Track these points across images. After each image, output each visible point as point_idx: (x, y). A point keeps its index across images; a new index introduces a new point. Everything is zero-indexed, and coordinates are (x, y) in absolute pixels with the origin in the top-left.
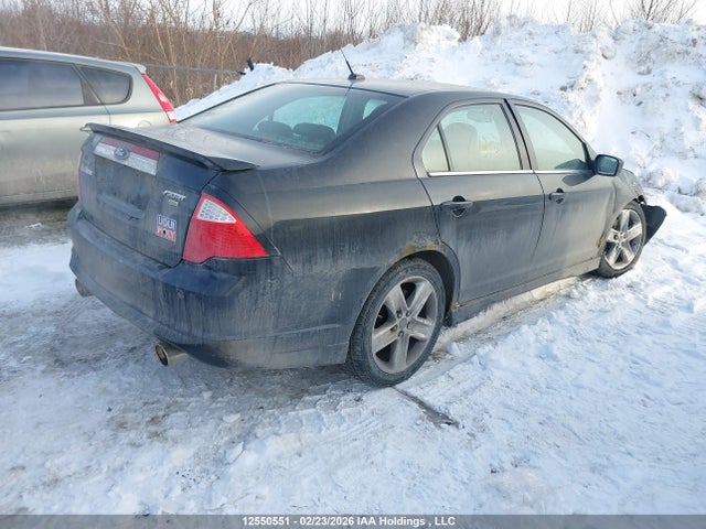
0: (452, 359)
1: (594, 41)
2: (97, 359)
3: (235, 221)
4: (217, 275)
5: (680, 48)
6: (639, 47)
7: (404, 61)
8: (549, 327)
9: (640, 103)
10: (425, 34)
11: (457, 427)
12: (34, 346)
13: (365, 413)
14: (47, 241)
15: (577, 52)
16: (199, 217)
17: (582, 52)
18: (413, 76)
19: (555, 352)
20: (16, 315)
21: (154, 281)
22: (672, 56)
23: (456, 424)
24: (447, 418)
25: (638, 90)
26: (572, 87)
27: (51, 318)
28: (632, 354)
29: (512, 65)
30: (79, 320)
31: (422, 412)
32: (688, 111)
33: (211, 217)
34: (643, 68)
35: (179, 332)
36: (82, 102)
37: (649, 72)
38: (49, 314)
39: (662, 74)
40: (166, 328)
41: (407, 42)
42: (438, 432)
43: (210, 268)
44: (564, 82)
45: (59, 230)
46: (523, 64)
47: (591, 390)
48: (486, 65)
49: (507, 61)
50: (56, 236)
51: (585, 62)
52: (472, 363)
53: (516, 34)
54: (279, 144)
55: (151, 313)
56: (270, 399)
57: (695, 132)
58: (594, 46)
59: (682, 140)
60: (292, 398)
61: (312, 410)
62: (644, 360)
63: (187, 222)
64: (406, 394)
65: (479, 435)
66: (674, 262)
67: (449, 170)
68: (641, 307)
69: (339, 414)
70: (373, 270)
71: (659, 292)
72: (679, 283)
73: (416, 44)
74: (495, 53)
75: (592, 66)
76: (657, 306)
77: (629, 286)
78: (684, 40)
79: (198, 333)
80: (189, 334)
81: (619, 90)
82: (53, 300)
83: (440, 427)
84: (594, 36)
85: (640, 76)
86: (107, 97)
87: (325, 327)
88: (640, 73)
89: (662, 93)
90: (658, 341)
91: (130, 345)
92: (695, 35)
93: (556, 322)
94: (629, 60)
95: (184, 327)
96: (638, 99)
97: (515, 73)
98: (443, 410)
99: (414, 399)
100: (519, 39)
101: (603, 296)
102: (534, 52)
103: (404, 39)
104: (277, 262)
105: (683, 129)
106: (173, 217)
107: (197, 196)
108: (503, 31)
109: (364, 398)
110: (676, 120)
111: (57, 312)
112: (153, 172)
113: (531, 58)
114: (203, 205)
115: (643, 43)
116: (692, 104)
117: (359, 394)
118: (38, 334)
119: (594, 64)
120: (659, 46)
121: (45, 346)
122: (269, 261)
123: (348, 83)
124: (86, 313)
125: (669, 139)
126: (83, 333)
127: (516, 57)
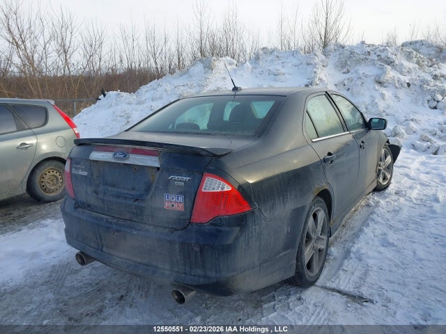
0: (334, 259)
1: (316, 58)
2: (100, 311)
3: (230, 189)
4: (223, 229)
5: (362, 57)
6: (340, 58)
7: (208, 80)
8: (376, 226)
9: (348, 89)
10: (216, 63)
11: (373, 303)
12: (45, 311)
13: (311, 308)
14: (6, 231)
15: (308, 64)
16: (203, 191)
17: (311, 64)
18: (216, 89)
19: (391, 241)
20: (17, 290)
21: (170, 242)
22: (359, 62)
23: (371, 301)
24: (362, 298)
25: (346, 82)
26: (311, 84)
27: (45, 287)
28: (432, 234)
29: (272, 76)
30: (67, 284)
31: (345, 298)
32: (376, 90)
33: (214, 189)
34: (345, 70)
35: (195, 276)
36: (15, 129)
37: (348, 72)
38: (42, 285)
39: (356, 72)
40: (183, 275)
41: (207, 69)
42: (364, 309)
43: (215, 225)
44: (306, 82)
45: (9, 221)
46: (279, 74)
47: (429, 261)
48: (257, 77)
49: (269, 74)
50: (10, 227)
51: (315, 70)
52: (351, 258)
53: (270, 58)
54: (225, 135)
55: (167, 267)
56: (242, 312)
57: (383, 101)
58: (317, 60)
59: (377, 107)
60: (256, 308)
61: (275, 313)
62: (441, 236)
63: (193, 195)
64: (325, 288)
65: (389, 304)
66: (407, 175)
67: (318, 137)
68: (412, 204)
69: (295, 312)
70: (303, 208)
71: (414, 194)
72: (418, 186)
73: (212, 70)
74: (260, 70)
75: (319, 71)
76: (419, 202)
77: (396, 194)
78: (363, 53)
79: (212, 274)
80: (205, 277)
81: (336, 83)
82: (39, 274)
83: (363, 305)
84: (316, 55)
85: (344, 75)
86: (32, 124)
87: (284, 253)
88: (344, 73)
89: (359, 82)
90: (437, 223)
91: (118, 295)
92: (368, 49)
93: (378, 222)
94: (336, 66)
95: (200, 272)
96: (347, 87)
97: (275, 80)
98: (358, 294)
99: (333, 290)
100: (272, 61)
101: (388, 202)
102: (283, 67)
103: (205, 68)
104: (257, 213)
105: (376, 101)
106: (181, 193)
107: (200, 176)
108: (261, 57)
109: (303, 297)
110: (371, 96)
111: (46, 282)
112: (157, 165)
113: (283, 71)
114: (206, 182)
115: (342, 56)
116: (377, 87)
117: (298, 295)
118: (42, 301)
119: (320, 70)
120: (350, 57)
121: (54, 310)
122: (253, 213)
123: (233, 93)
124: (69, 278)
125: (370, 107)
126: (75, 294)
127: (274, 71)
